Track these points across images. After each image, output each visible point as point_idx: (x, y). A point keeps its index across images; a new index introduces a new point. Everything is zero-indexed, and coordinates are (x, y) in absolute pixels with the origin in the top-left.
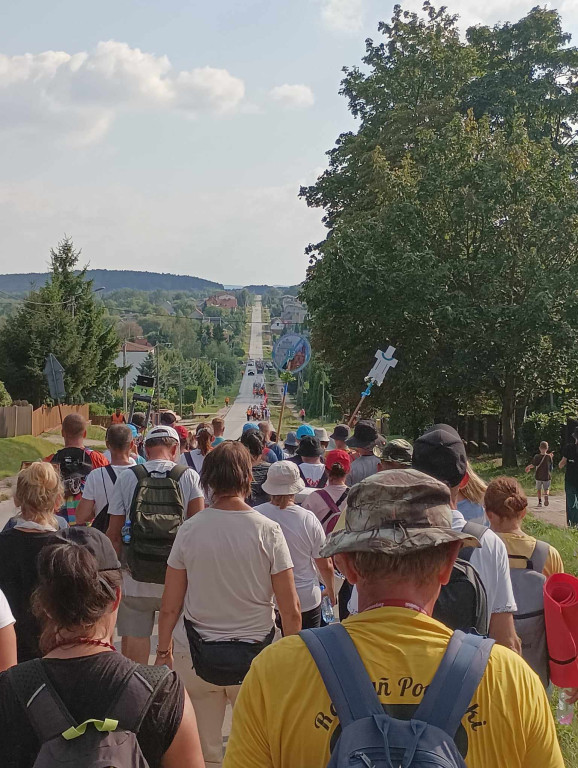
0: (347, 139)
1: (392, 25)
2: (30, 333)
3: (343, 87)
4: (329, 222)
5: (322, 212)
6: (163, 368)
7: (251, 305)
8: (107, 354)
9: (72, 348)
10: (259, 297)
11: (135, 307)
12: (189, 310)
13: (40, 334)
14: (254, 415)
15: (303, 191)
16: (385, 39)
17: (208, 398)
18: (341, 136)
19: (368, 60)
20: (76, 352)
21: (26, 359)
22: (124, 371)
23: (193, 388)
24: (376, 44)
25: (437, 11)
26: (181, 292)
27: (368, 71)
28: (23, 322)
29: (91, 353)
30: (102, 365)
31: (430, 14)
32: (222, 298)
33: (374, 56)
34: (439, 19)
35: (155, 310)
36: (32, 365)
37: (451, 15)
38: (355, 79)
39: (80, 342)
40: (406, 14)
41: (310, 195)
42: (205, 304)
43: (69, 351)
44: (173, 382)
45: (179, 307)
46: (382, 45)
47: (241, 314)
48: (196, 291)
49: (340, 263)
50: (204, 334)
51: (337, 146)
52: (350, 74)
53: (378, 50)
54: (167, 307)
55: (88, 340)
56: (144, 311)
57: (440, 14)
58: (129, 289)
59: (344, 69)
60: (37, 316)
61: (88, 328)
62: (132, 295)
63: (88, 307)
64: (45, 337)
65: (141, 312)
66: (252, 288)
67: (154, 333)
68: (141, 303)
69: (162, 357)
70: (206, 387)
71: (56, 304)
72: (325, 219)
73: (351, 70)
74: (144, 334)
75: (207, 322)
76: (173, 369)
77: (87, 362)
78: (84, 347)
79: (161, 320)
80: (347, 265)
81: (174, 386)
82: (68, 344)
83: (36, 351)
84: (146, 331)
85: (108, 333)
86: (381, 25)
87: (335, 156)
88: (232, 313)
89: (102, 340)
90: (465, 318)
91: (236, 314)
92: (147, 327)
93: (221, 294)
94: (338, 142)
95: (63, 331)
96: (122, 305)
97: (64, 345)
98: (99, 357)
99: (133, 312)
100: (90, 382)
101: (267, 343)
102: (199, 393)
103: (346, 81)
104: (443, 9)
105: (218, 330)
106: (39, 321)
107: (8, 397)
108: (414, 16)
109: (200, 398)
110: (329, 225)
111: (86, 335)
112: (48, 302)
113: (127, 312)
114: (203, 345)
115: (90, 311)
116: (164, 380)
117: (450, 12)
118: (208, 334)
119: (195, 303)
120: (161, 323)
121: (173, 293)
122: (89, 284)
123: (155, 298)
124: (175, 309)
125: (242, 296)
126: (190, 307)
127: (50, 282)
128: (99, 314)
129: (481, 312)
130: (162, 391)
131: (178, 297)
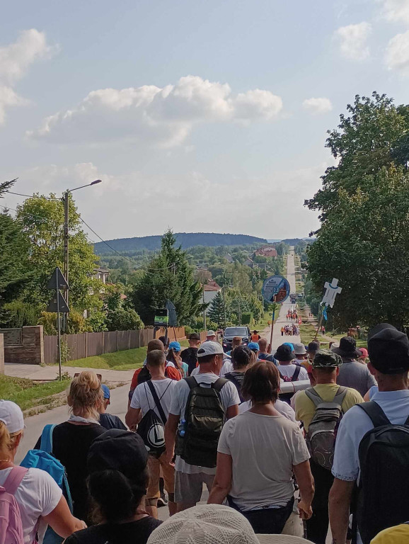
0: (330, 171)
1: (354, 106)
2: (152, 286)
3: (328, 142)
4: (323, 218)
5: (319, 212)
6: (228, 301)
7: (286, 254)
8: (196, 296)
9: (176, 294)
10: (292, 248)
11: (206, 259)
12: (244, 259)
13: (157, 287)
14: (287, 331)
15: (306, 202)
16: (351, 115)
17: (258, 320)
18: (328, 169)
19: (341, 126)
20: (178, 297)
21: (150, 302)
22: (205, 306)
23: (247, 313)
24: (346, 118)
25: (380, 97)
26: (237, 246)
27: (342, 132)
28: (147, 280)
29: (186, 296)
30: (193, 304)
31: (377, 98)
32: (266, 249)
33: (345, 124)
34: (382, 101)
35: (220, 260)
36: (154, 305)
37: (389, 98)
38: (335, 137)
39: (180, 290)
40: (363, 98)
41: (311, 204)
42: (255, 254)
43: (175, 296)
44: (234, 310)
45: (237, 257)
46: (349, 118)
47: (280, 260)
48: (248, 245)
49: (321, 248)
50: (254, 277)
51: (326, 175)
52: (332, 134)
53: (347, 121)
54: (228, 258)
55: (184, 289)
56: (212, 261)
57: (382, 99)
58: (201, 246)
59: (328, 132)
60: (155, 277)
61: (185, 281)
62: (204, 250)
63: (184, 269)
64: (161, 288)
65: (210, 261)
66: (287, 241)
67: (220, 276)
68: (211, 256)
69: (227, 293)
70: (256, 312)
71: (165, 268)
72: (320, 217)
73: (332, 132)
74: (213, 277)
75: (256, 267)
76: (234, 302)
77: (184, 302)
78: (182, 293)
79: (225, 267)
80: (326, 250)
81: (235, 313)
82: (174, 292)
83: (156, 297)
84: (214, 276)
85: (196, 284)
86: (349, 106)
87: (325, 180)
88: (273, 260)
89: (192, 288)
90: (388, 276)
91: (277, 260)
92: (215, 272)
93: (266, 247)
94: (326, 172)
95: (171, 284)
96: (197, 258)
97: (172, 293)
98: (191, 299)
99: (205, 262)
100: (186, 314)
101: (299, 280)
102: (252, 317)
103: (329, 139)
104: (384, 95)
105: (264, 273)
106: (157, 279)
107: (143, 324)
108: (368, 99)
109: (252, 320)
110: (322, 220)
111: (184, 285)
112: (161, 267)
113: (201, 262)
114: (254, 284)
115: (185, 272)
116: (228, 309)
117: (388, 97)
118: (257, 276)
119: (247, 254)
120: (224, 269)
121: (232, 247)
122: (183, 255)
123: (220, 251)
124: (234, 259)
125: (280, 248)
126: (244, 257)
127: (161, 255)
128: (190, 272)
129: (397, 272)
130: (227, 316)
131: (235, 250)
